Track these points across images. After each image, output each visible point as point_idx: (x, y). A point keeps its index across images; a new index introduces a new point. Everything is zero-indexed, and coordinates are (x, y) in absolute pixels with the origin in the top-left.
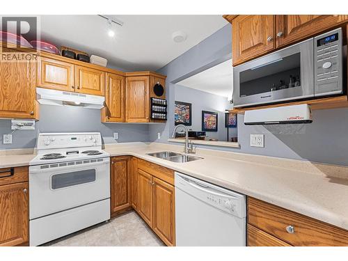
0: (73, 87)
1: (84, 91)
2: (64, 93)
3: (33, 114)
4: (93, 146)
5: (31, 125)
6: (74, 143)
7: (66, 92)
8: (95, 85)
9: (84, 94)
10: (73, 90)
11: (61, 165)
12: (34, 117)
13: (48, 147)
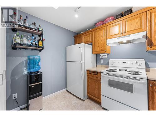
0: (122, 34)
1: (129, 33)
2: (117, 38)
3: (105, 51)
4: (138, 68)
5: (105, 56)
6: (124, 65)
7: (118, 37)
8: (137, 26)
9: (128, 35)
10: (122, 35)
11: (112, 75)
12: (106, 52)
13: (112, 66)
